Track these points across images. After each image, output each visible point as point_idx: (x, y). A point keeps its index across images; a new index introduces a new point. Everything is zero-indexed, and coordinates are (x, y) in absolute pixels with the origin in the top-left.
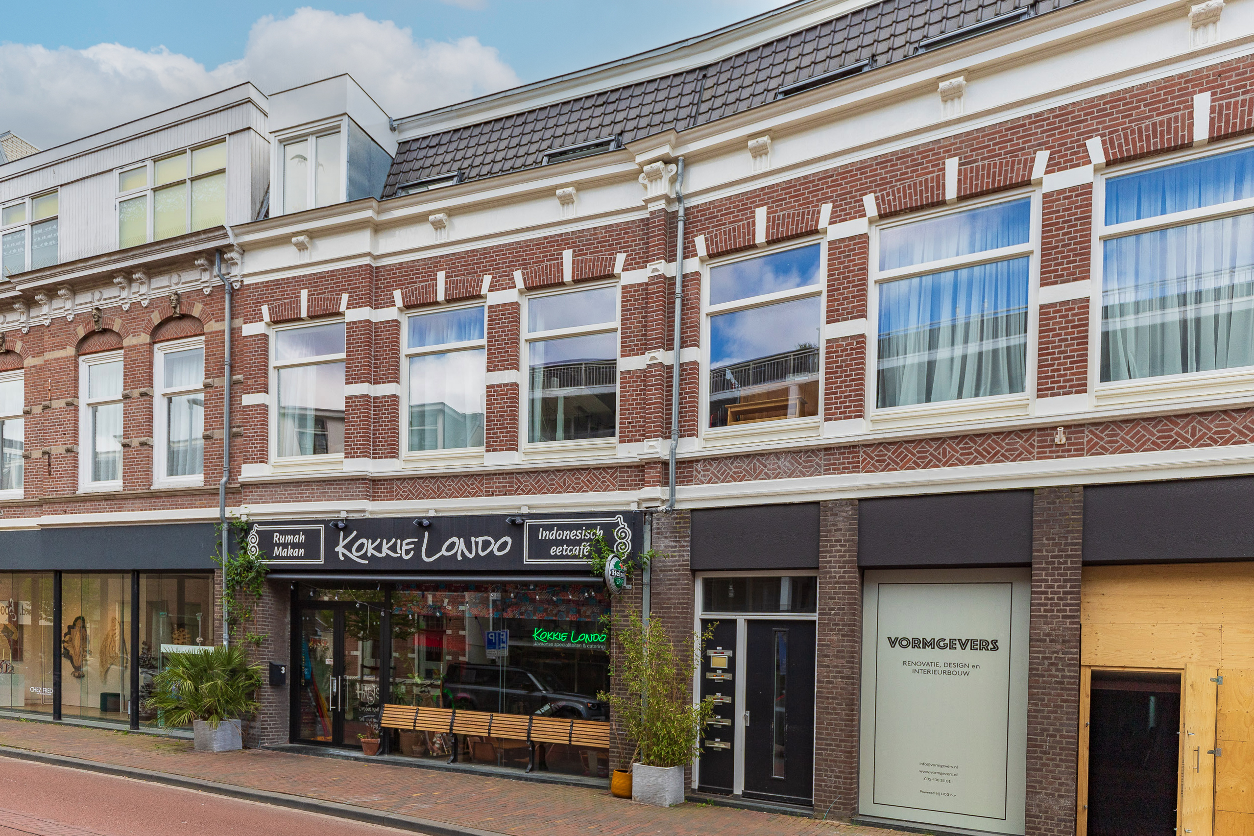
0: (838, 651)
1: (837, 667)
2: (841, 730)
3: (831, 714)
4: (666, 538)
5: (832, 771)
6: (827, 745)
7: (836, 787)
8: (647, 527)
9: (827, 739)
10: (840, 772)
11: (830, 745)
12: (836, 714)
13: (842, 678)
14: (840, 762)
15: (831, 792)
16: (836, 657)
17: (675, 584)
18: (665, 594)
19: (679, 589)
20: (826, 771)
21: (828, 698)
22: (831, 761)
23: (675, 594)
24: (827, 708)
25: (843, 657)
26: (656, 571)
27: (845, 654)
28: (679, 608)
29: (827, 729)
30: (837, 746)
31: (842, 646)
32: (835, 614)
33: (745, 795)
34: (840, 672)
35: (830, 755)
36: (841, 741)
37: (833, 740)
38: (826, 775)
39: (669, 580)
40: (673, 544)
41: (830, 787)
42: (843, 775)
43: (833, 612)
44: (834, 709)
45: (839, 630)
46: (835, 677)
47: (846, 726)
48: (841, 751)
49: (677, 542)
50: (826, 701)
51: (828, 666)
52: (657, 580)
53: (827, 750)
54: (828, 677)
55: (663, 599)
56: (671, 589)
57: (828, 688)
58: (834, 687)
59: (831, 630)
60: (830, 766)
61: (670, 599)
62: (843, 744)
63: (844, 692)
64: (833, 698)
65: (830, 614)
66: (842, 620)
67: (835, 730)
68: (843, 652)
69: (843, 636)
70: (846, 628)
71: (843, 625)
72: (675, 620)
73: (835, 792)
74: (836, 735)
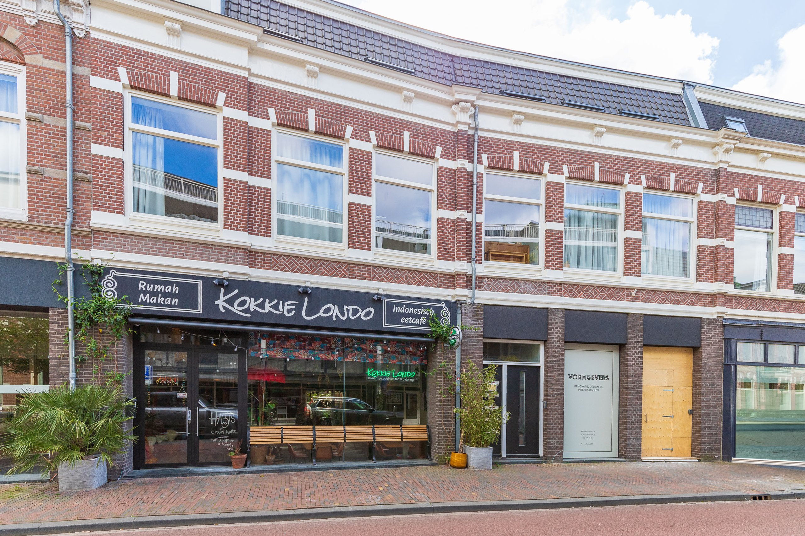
0: (557, 381)
1: (556, 389)
2: (559, 419)
4: (470, 318)
5: (555, 439)
7: (557, 447)
8: (459, 312)
10: (558, 439)
12: (557, 411)
13: (559, 394)
14: (559, 434)
15: (554, 449)
16: (556, 384)
17: (476, 345)
18: (470, 350)
19: (478, 348)
20: (552, 439)
22: (554, 434)
25: (559, 384)
26: (465, 337)
30: (557, 427)
32: (555, 363)
33: (507, 457)
34: (558, 391)
35: (554, 432)
36: (559, 424)
37: (555, 424)
38: (552, 442)
39: (473, 342)
40: (475, 322)
41: (554, 447)
42: (559, 441)
44: (556, 409)
45: (557, 371)
46: (556, 394)
47: (560, 417)
48: (558, 429)
49: (476, 321)
51: (553, 389)
54: (553, 394)
56: (473, 347)
57: (552, 399)
58: (555, 399)
59: (554, 371)
60: (554, 437)
62: (559, 426)
63: (560, 401)
64: (555, 404)
65: (553, 363)
67: (556, 419)
68: (559, 381)
69: (559, 374)
70: (561, 370)
73: (556, 449)
74: (556, 421)
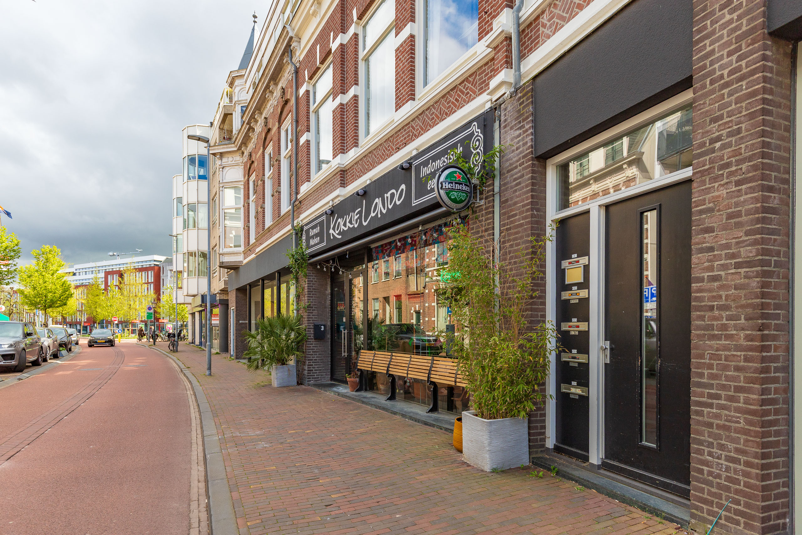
0: (730, 216)
1: (727, 246)
2: (738, 369)
3: (718, 338)
4: (511, 128)
5: (722, 447)
6: (710, 396)
7: (728, 479)
8: (497, 124)
9: (711, 386)
10: (737, 450)
11: (718, 397)
12: (729, 337)
13: (738, 266)
14: (737, 431)
15: (719, 486)
16: (725, 228)
17: (519, 183)
18: (512, 198)
19: (523, 188)
20: (710, 445)
21: (711, 308)
22: (719, 427)
23: (520, 196)
24: (710, 327)
25: (738, 225)
26: (504, 174)
27: (744, 218)
28: (523, 212)
29: (710, 367)
30: (731, 399)
31: (737, 204)
32: (723, 147)
33: (604, 466)
34: (733, 256)
35: (717, 416)
36: (738, 389)
37: (724, 387)
38: (710, 454)
39: (515, 179)
40: (518, 132)
41: (719, 476)
42: (743, 458)
43: (718, 145)
44: (724, 327)
45: (731, 174)
46: (724, 267)
47: (746, 359)
48: (737, 410)
49: (520, 128)
50: (708, 314)
51: (711, 249)
52: (505, 184)
53: (711, 406)
54: (711, 269)
55: (510, 206)
56: (516, 191)
57: (710, 291)
58: (721, 287)
59: (715, 179)
60: (718, 437)
61: (515, 203)
62: (742, 396)
63: (742, 293)
64: (721, 308)
65: (713, 151)
66: (737, 153)
67: (726, 368)
68: (738, 214)
69: (738, 183)
70: (744, 167)
71: (738, 162)
72: (520, 229)
73: (728, 489)
74: (727, 378)
